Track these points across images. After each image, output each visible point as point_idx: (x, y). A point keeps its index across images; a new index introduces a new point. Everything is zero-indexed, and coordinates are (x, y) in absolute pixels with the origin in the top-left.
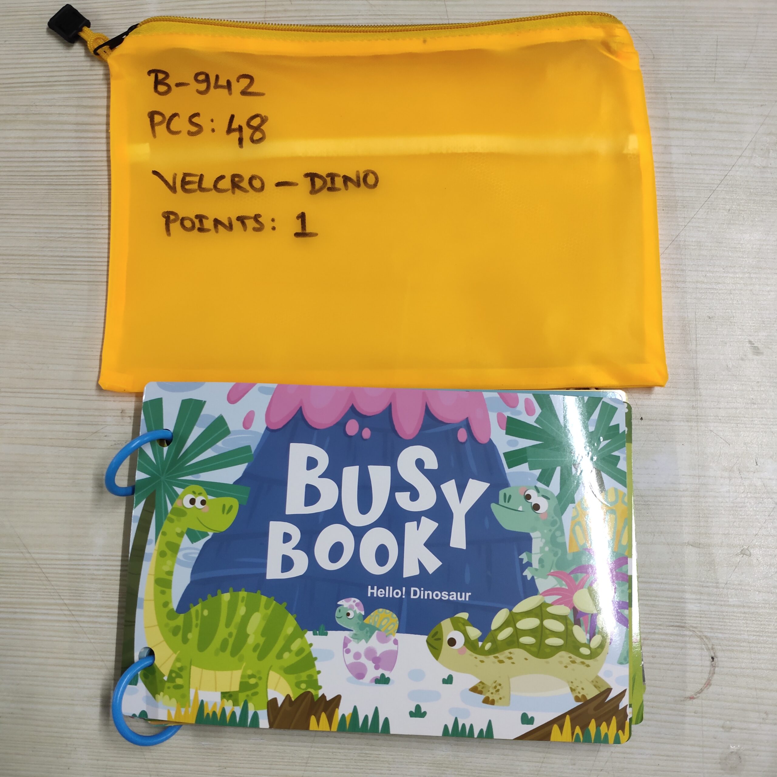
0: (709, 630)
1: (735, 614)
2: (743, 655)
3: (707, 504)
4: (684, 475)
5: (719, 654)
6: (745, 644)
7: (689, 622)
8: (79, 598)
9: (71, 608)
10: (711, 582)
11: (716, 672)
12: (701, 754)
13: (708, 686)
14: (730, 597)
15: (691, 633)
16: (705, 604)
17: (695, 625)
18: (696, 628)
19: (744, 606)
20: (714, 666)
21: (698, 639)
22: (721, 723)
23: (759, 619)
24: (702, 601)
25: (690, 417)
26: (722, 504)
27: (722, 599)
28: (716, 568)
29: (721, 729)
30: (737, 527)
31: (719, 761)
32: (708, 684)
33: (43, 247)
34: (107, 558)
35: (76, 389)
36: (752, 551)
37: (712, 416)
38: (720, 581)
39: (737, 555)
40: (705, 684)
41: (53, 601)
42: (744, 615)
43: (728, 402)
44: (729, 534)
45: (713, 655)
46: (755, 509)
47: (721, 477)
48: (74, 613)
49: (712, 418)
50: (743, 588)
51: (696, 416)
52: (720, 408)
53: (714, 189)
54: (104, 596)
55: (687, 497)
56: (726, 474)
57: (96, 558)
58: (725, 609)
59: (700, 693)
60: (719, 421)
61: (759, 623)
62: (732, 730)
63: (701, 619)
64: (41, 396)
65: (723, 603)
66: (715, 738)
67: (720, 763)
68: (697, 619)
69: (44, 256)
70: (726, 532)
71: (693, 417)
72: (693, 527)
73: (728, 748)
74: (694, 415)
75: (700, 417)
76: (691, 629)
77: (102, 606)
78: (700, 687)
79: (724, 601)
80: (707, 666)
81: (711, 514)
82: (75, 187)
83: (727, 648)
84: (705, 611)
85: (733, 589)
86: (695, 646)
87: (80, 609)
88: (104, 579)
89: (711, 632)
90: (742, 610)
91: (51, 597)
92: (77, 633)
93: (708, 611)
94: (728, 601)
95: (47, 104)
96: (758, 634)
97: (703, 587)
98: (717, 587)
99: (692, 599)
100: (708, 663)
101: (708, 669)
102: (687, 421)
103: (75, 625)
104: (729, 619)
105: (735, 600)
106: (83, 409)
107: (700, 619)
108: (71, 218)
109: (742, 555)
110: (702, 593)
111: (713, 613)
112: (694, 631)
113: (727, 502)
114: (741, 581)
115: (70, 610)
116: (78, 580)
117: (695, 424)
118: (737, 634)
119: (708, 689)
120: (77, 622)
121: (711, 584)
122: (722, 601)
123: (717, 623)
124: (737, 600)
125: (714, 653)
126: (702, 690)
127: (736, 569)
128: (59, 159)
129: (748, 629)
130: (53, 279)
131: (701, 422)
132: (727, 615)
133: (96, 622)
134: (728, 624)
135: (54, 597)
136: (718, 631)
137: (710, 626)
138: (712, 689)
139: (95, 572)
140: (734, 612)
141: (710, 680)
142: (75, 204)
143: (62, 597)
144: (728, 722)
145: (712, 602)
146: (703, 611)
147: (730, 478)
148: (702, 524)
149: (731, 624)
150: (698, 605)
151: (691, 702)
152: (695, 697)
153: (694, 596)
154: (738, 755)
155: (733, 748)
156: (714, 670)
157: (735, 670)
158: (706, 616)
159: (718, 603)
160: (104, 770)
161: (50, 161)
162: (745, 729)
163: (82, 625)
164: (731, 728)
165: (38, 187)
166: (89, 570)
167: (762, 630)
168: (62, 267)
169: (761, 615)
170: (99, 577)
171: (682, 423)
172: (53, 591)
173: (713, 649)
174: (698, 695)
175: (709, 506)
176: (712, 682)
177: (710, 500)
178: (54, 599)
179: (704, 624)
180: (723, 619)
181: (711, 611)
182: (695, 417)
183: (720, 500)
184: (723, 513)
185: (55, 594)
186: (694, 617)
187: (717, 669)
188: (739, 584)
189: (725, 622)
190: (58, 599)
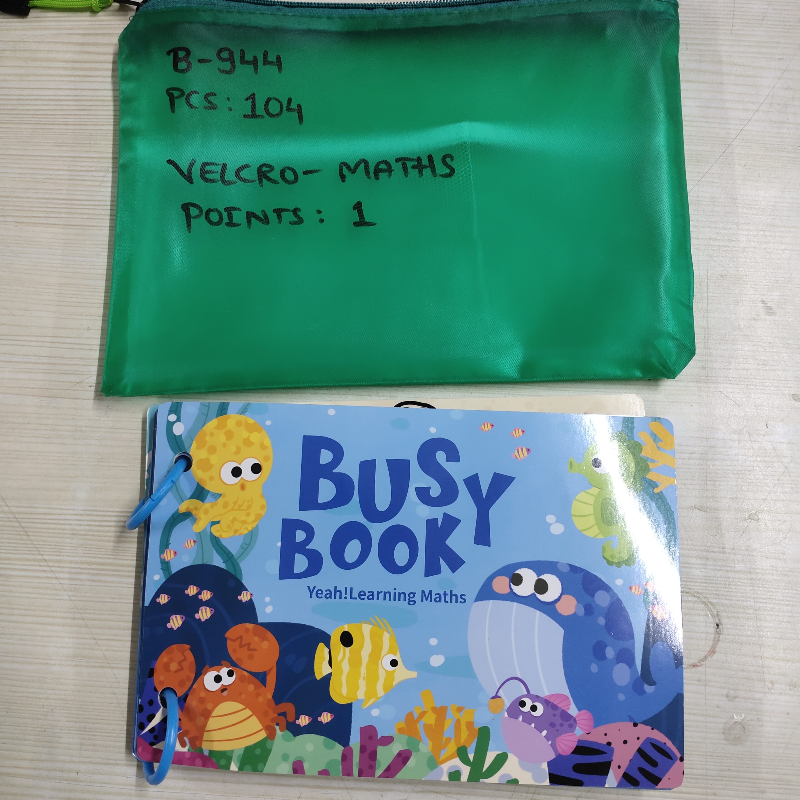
0: (714, 597)
1: (742, 581)
2: (749, 623)
3: (715, 468)
4: (691, 437)
5: (724, 621)
6: (751, 611)
7: (694, 587)
8: (59, 553)
9: (50, 564)
10: (717, 547)
11: (720, 639)
12: (705, 724)
13: (712, 654)
14: (736, 562)
15: (696, 599)
16: (711, 569)
17: (700, 591)
18: (701, 594)
19: (751, 572)
20: (718, 633)
21: (703, 606)
22: (725, 692)
23: (767, 586)
24: (708, 567)
25: (700, 378)
26: (731, 468)
27: (728, 565)
28: (723, 532)
29: (725, 698)
30: (745, 491)
31: (723, 731)
32: (712, 651)
33: (28, 189)
34: (90, 513)
35: (60, 337)
36: (760, 516)
37: (722, 377)
38: (727, 546)
39: (745, 520)
40: (709, 652)
41: (32, 557)
42: (751, 582)
43: (738, 363)
44: (737, 498)
45: (718, 622)
46: (764, 473)
47: (731, 440)
48: (53, 569)
49: (722, 379)
50: (750, 553)
51: (706, 377)
52: (730, 369)
53: (729, 143)
54: (85, 552)
55: (694, 459)
56: (735, 437)
57: (78, 513)
58: (730, 575)
59: (703, 661)
60: (729, 382)
61: (766, 590)
62: (737, 700)
63: (707, 585)
64: (23, 343)
65: (729, 569)
66: (719, 708)
67: (723, 733)
68: (702, 584)
69: (29, 198)
70: (734, 496)
71: (702, 378)
72: (700, 491)
73: (733, 718)
74: (703, 376)
75: (710, 378)
76: (696, 594)
77: (83, 563)
78: (704, 654)
79: (731, 567)
80: (711, 634)
81: (719, 478)
82: (62, 127)
83: (733, 615)
84: (710, 577)
85: (740, 554)
86: (699, 612)
87: (61, 565)
88: (86, 535)
89: (716, 598)
90: (749, 576)
91: (30, 552)
92: (56, 590)
93: (714, 577)
94: (735, 567)
95: (36, 40)
96: (765, 601)
97: (709, 552)
98: (724, 553)
99: (698, 564)
100: (712, 630)
101: (713, 636)
102: (697, 382)
103: (54, 581)
104: (735, 585)
105: (741, 565)
106: (67, 358)
107: (705, 585)
108: (58, 159)
109: (750, 520)
110: (707, 559)
111: (719, 579)
112: (699, 597)
113: (736, 466)
114: (748, 546)
115: (50, 567)
116: (59, 535)
117: (705, 385)
118: (743, 601)
119: (712, 656)
120: (56, 578)
121: (717, 550)
122: (728, 567)
123: (723, 589)
124: (744, 566)
125: (719, 620)
126: (706, 658)
127: (744, 535)
128: (47, 98)
129: (754, 596)
130: (37, 221)
131: (711, 383)
132: (733, 581)
133: (77, 579)
134: (734, 590)
135: (33, 552)
136: (724, 597)
137: (715, 592)
138: (715, 656)
139: (77, 528)
140: (740, 578)
141: (715, 648)
142: (62, 145)
143: (41, 553)
144: (732, 692)
145: (718, 568)
146: (708, 577)
147: (739, 441)
148: (709, 487)
149: (737, 590)
150: (704, 570)
151: (694, 669)
152: (699, 664)
153: (699, 562)
154: (743, 726)
155: (737, 718)
156: (719, 637)
157: (741, 638)
158: (712, 582)
159: (724, 568)
160: (83, 733)
161: (37, 100)
162: (750, 699)
163: (62, 581)
164: (736, 697)
165: (23, 126)
166: (70, 524)
167: (769, 597)
168: (48, 210)
169: (769, 582)
170: (80, 532)
171: (692, 384)
172: (32, 546)
173: (718, 615)
174: (702, 663)
175: (717, 469)
176: (717, 649)
177: (719, 464)
178: (33, 554)
179: (709, 590)
180: (729, 585)
181: (717, 577)
182: (704, 378)
183: (728, 463)
184: (732, 476)
185: (34, 549)
186: (699, 582)
187: (721, 636)
188: (747, 550)
189: (731, 588)
190: (38, 555)
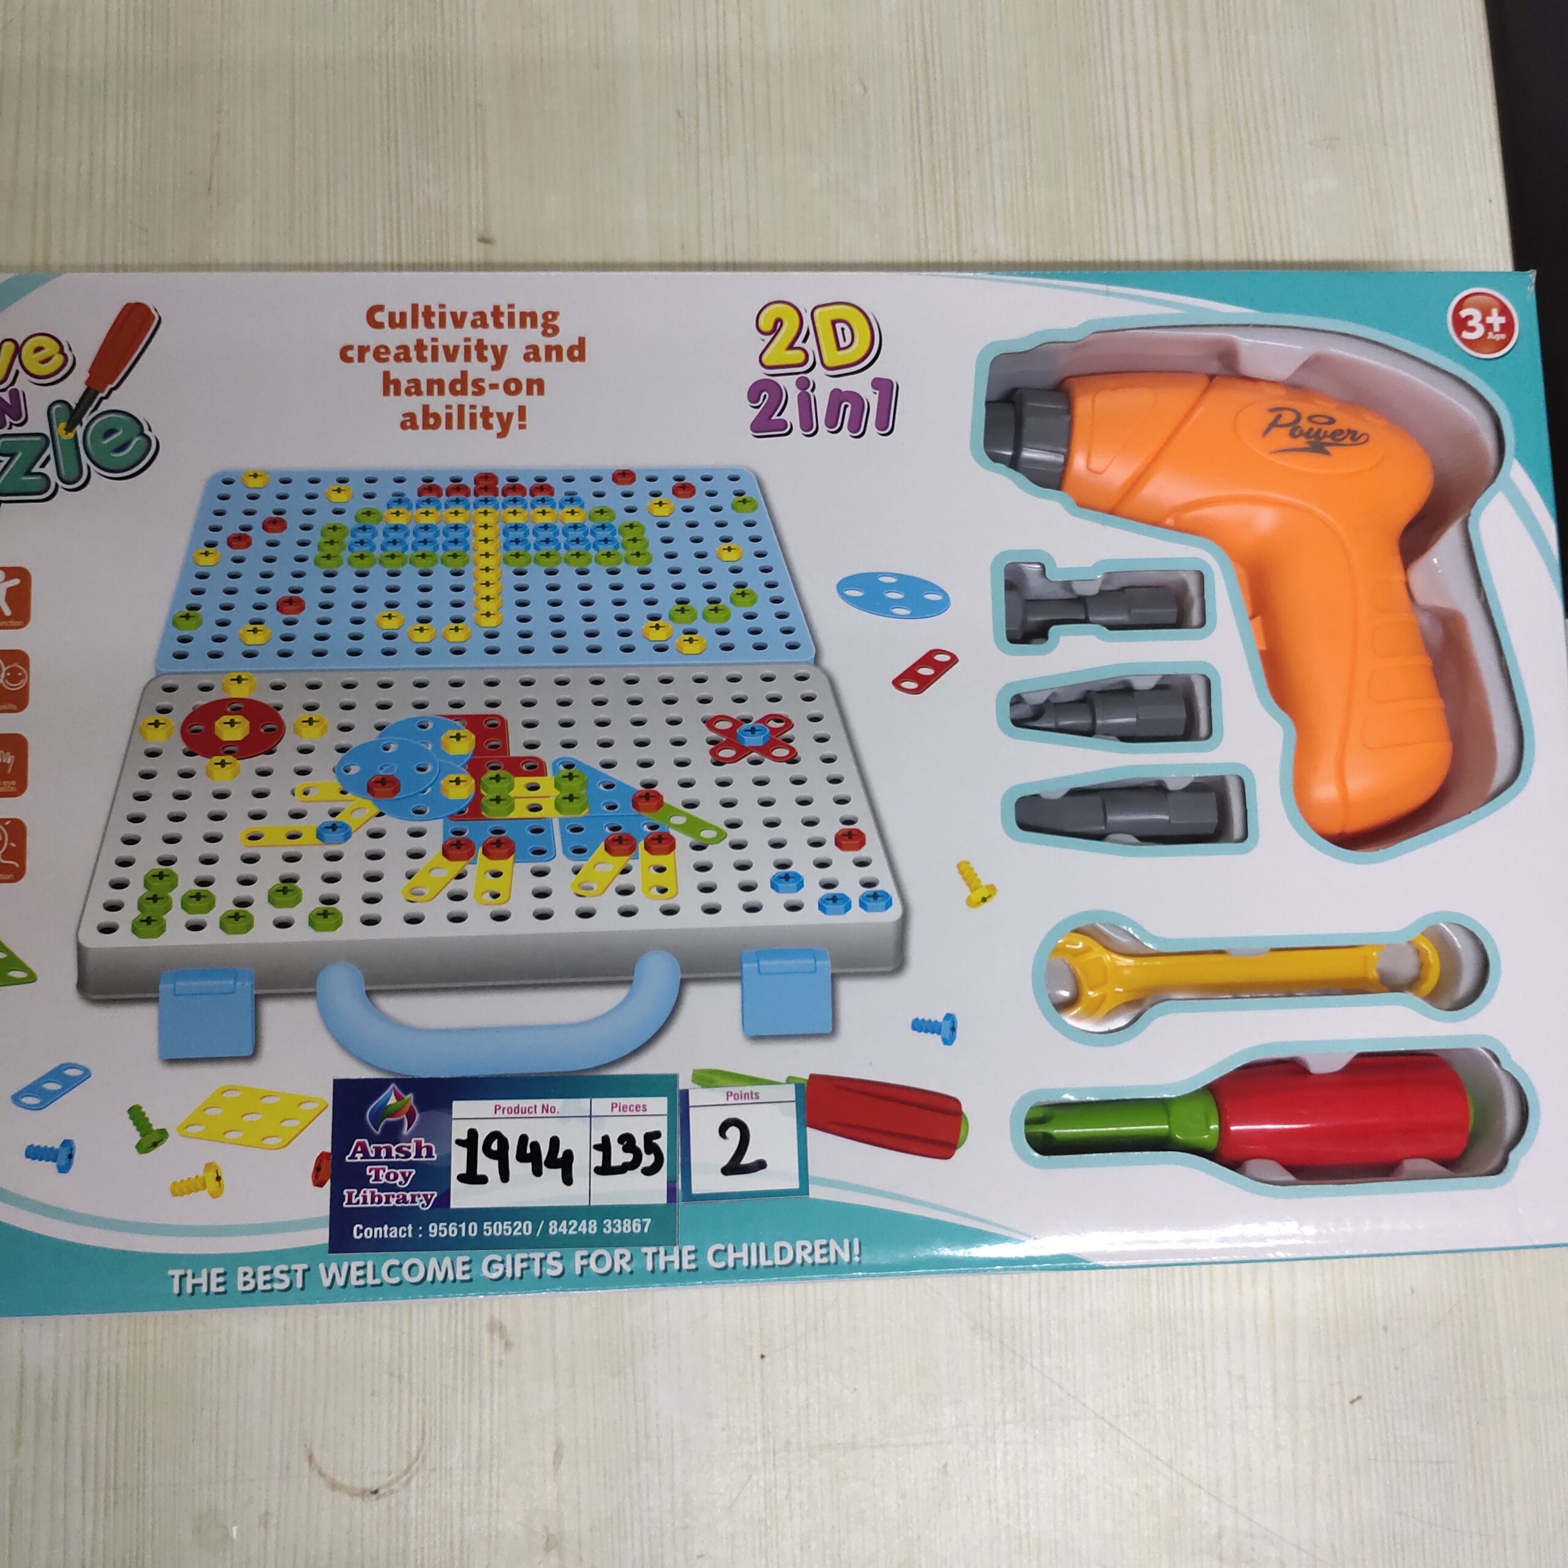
0: (420, 1483)
5: (383, 1502)
11: (355, 1498)
12: (222, 1479)
13: (331, 1487)
15: (414, 1455)
18: (423, 1461)
20: (363, 1493)
21: (405, 1467)
22: (274, 1510)
29: (263, 1510)
31: (213, 1509)
32: (334, 1486)
40: (333, 1481)
45: (381, 1492)
59: (319, 1473)
62: (262, 1528)
63: (438, 1470)
66: (248, 1501)
67: (210, 1511)
68: (438, 1463)
73: (235, 1523)
78: (329, 1471)
80: (362, 1483)
89: (417, 1486)
100: (370, 1484)
101: (358, 1486)
107: (438, 1467)
110: (479, 1469)
111: (448, 1491)
112: (418, 1459)
119: (327, 1486)
125: (383, 1494)
126: (322, 1475)
137: (427, 1485)
138: (327, 1493)
141: (340, 1490)
144: (275, 1521)
150: (460, 1465)
151: (305, 1458)
152: (313, 1465)
154: (222, 1539)
155: (234, 1530)
156: (358, 1495)
158: (443, 1478)
164: (266, 1527)
173: (392, 1492)
174: (316, 1471)
176: (338, 1493)
179: (429, 1476)
186: (441, 1458)
187: (359, 1499)
